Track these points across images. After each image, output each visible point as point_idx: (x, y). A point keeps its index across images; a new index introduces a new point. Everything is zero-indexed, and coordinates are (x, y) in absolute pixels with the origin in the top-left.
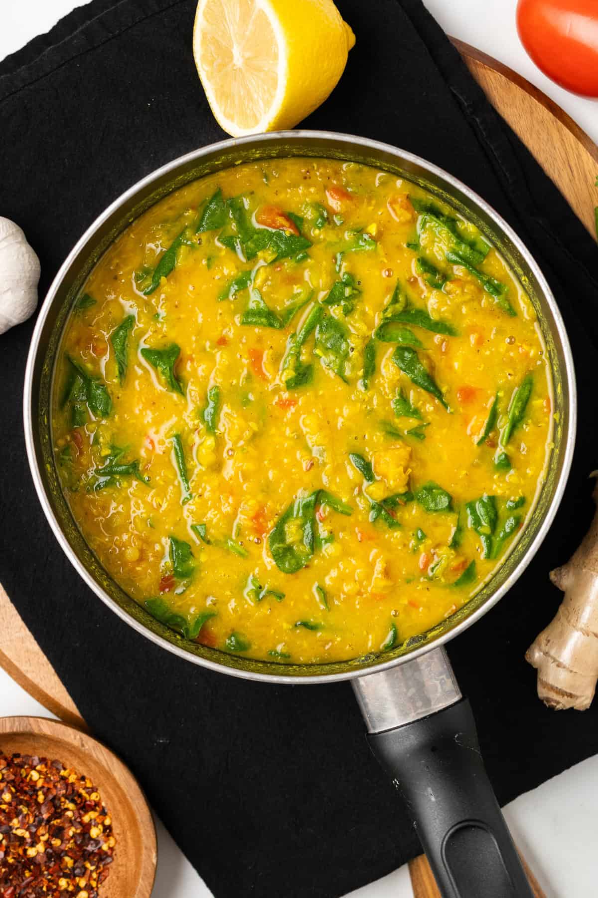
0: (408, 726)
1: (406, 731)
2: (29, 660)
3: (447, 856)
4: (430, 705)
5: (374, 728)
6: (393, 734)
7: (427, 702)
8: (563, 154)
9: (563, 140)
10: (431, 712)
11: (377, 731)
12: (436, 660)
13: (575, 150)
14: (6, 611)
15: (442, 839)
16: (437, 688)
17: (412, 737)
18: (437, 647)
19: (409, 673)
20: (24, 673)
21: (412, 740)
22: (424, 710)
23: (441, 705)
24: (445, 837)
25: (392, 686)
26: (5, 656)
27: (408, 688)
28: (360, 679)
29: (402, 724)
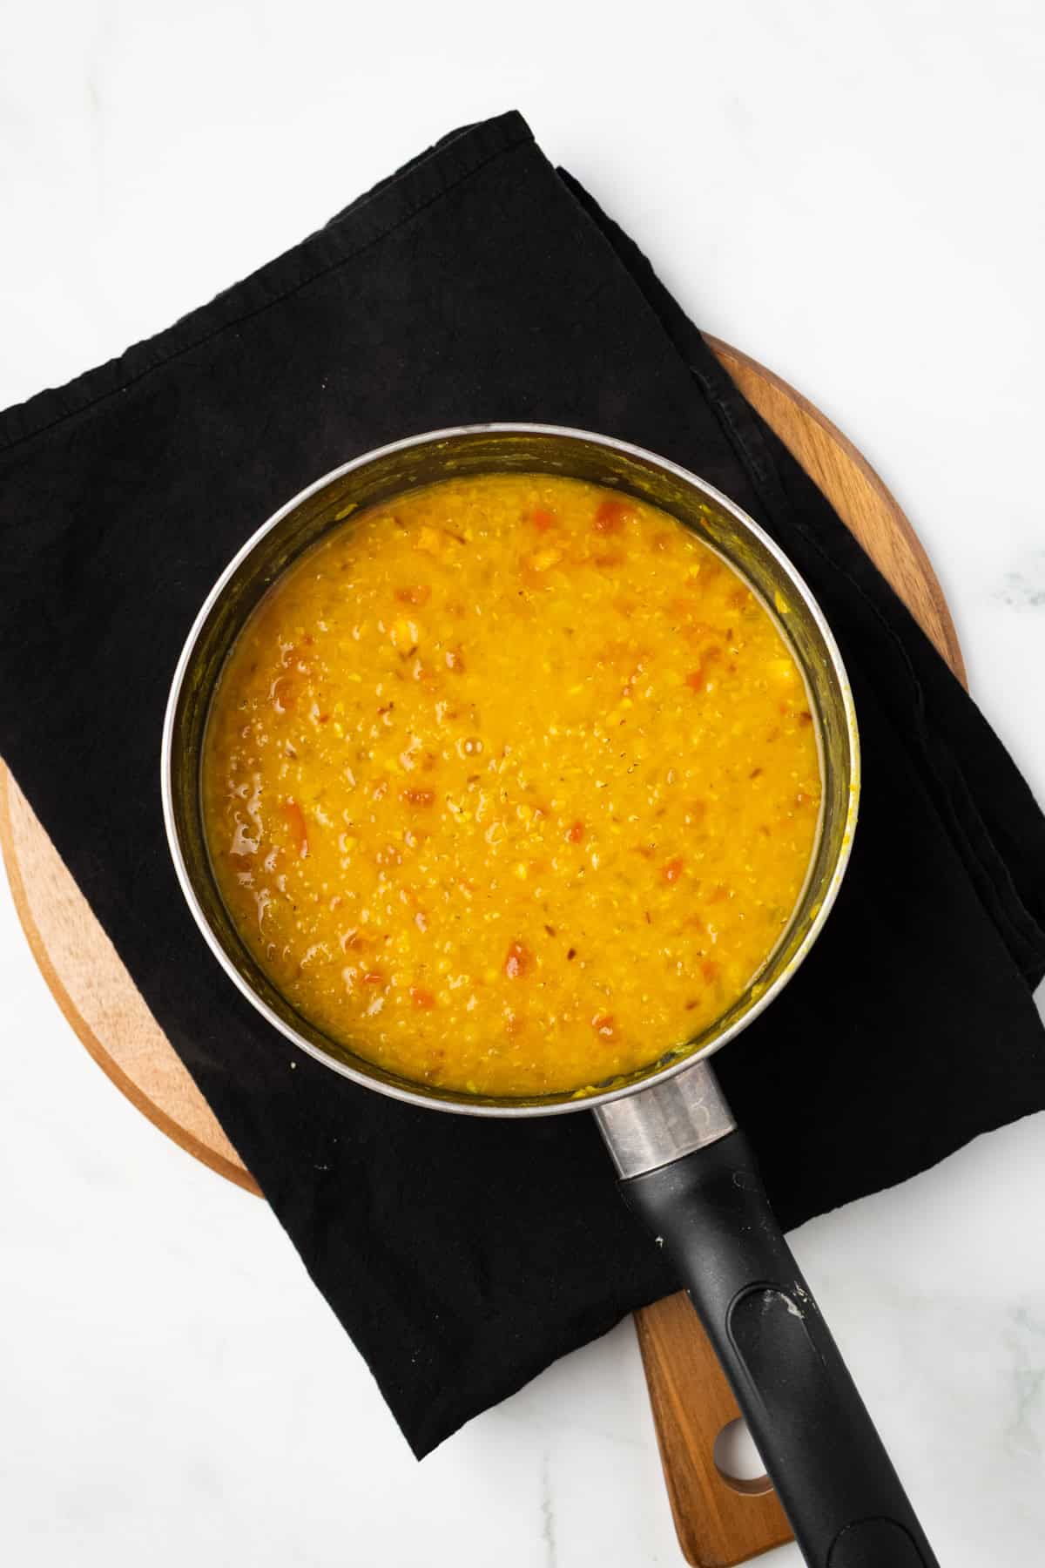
0: (671, 1166)
1: (669, 1172)
2: (157, 1083)
3: (733, 1332)
4: (697, 1138)
5: (626, 1171)
6: (651, 1178)
7: (694, 1135)
8: (812, 452)
9: (810, 436)
10: (700, 1147)
11: (631, 1176)
12: (700, 1079)
13: (826, 447)
14: (129, 1023)
15: (726, 1310)
16: (704, 1114)
17: (677, 1180)
18: (703, 1059)
19: (667, 1098)
20: (150, 1098)
21: (677, 1184)
22: (690, 1144)
23: (709, 1137)
24: (730, 1304)
25: (647, 1117)
26: (126, 1078)
27: (667, 1117)
28: (604, 1108)
29: (661, 1165)
